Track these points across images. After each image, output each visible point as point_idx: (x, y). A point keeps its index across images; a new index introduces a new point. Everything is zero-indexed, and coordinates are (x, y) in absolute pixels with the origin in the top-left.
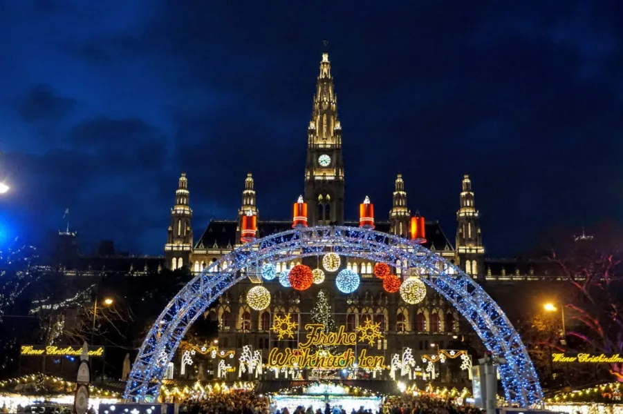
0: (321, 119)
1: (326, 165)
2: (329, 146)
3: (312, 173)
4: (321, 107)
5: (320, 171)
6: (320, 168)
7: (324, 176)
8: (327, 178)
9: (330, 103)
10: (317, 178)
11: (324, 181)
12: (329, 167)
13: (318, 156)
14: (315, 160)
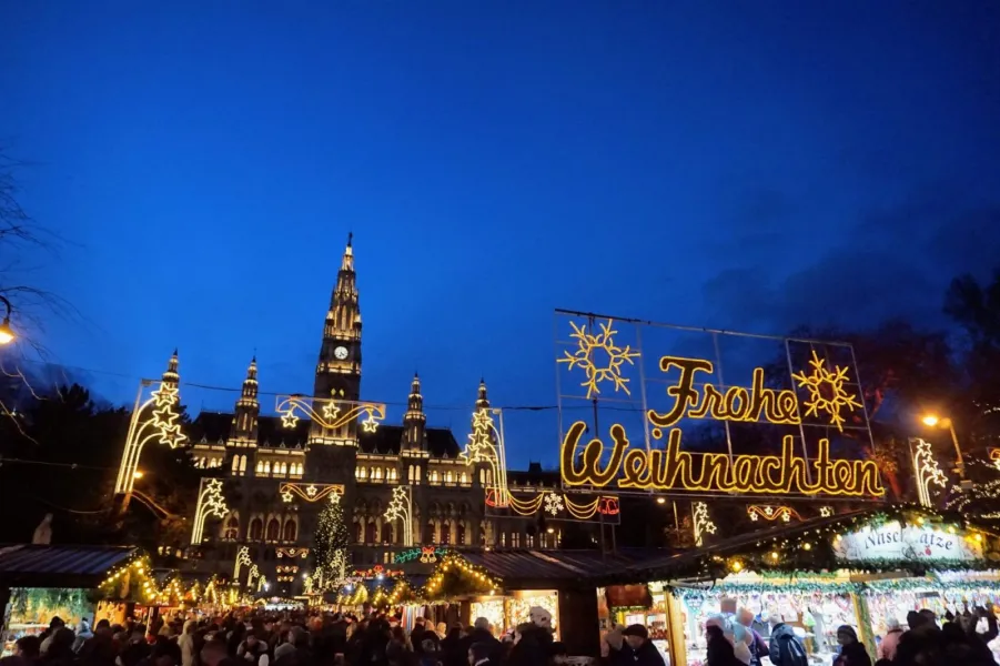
0: (341, 310)
1: (342, 357)
2: (347, 339)
3: (326, 365)
4: (341, 297)
5: (336, 363)
6: (335, 359)
7: (340, 368)
8: (343, 372)
9: (351, 295)
10: (332, 370)
11: (340, 374)
12: (346, 360)
13: (335, 348)
14: (330, 351)
